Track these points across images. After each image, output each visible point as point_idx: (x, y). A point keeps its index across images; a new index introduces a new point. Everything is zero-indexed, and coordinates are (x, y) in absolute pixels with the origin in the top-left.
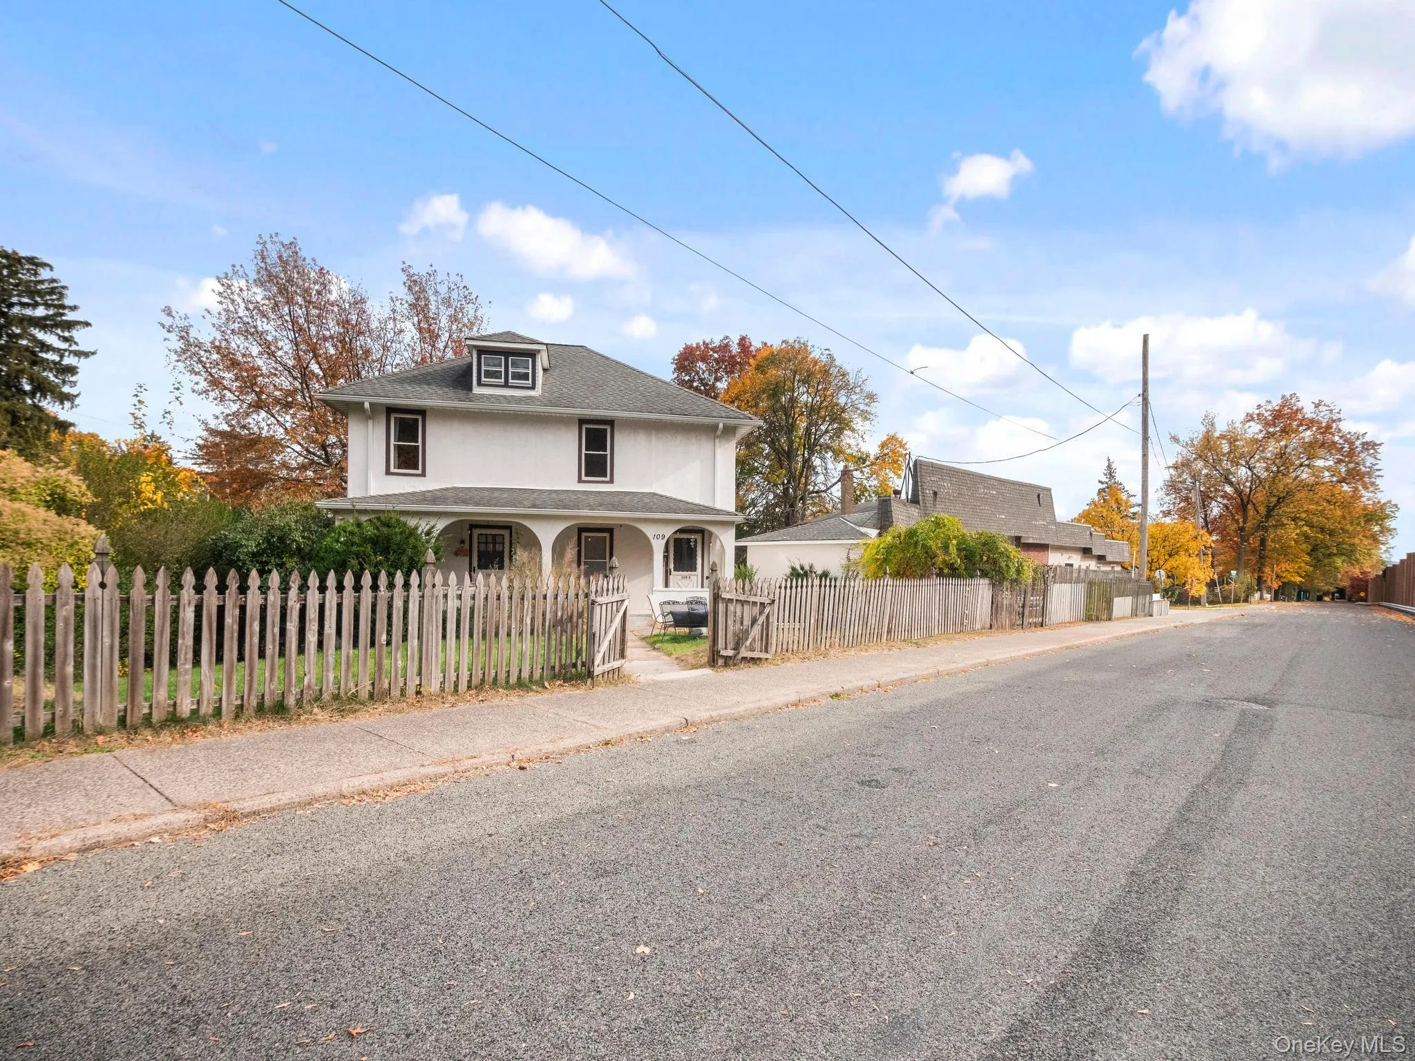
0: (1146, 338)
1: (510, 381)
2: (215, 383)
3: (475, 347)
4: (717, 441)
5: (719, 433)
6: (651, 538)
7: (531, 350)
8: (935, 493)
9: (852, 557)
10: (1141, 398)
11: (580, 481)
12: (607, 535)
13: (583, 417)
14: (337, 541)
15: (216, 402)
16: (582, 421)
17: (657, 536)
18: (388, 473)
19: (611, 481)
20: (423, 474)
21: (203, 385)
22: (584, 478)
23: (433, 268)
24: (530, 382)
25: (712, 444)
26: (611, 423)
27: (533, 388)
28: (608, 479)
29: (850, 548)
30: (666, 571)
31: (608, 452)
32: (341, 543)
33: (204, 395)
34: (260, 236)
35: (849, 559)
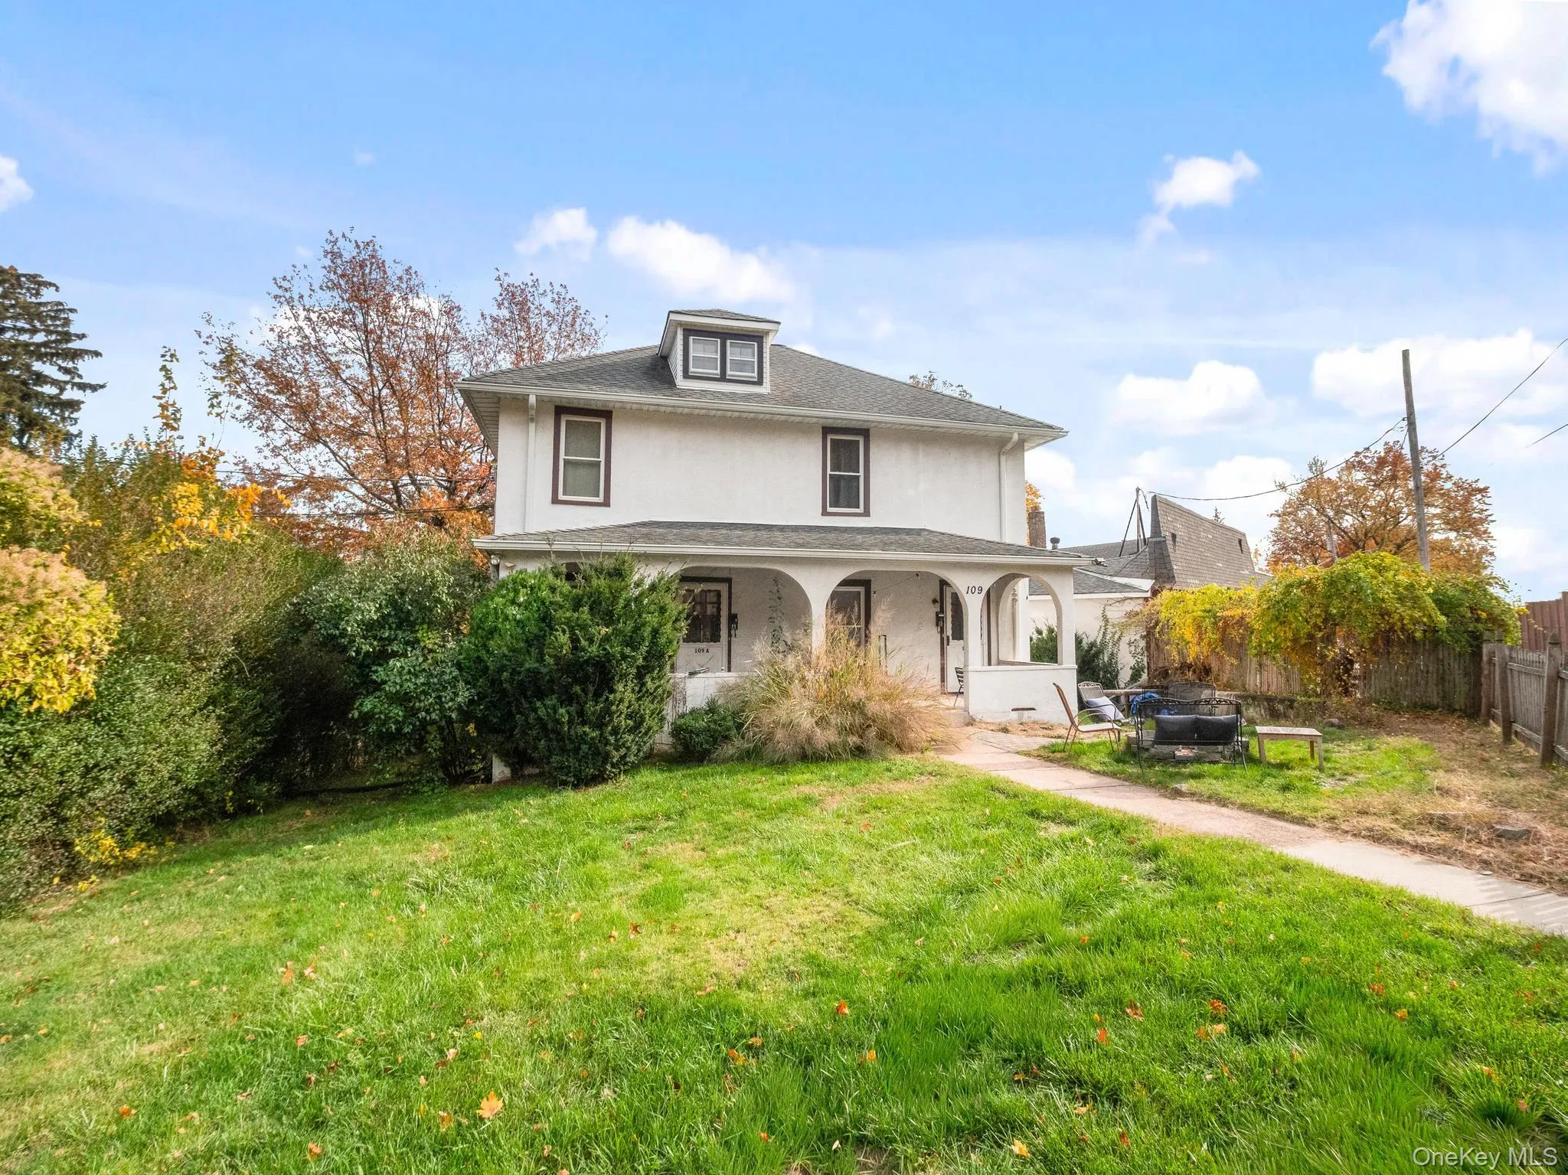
0: (1406, 355)
1: (729, 372)
2: (263, 404)
3: (680, 324)
4: (1003, 458)
5: (1009, 446)
6: (964, 593)
7: (757, 330)
8: (1174, 536)
9: (1109, 615)
10: (1406, 422)
11: (825, 513)
12: (861, 589)
13: (829, 423)
14: (513, 602)
15: (260, 432)
16: (826, 430)
17: (972, 590)
18: (555, 500)
19: (867, 513)
20: (606, 503)
21: (246, 408)
22: (830, 510)
23: (534, 278)
24: (755, 374)
25: (996, 463)
26: (865, 433)
27: (760, 382)
28: (861, 510)
29: (1108, 603)
30: (942, 639)
31: (861, 473)
32: (519, 605)
33: (246, 422)
34: (331, 233)
35: (1106, 620)
